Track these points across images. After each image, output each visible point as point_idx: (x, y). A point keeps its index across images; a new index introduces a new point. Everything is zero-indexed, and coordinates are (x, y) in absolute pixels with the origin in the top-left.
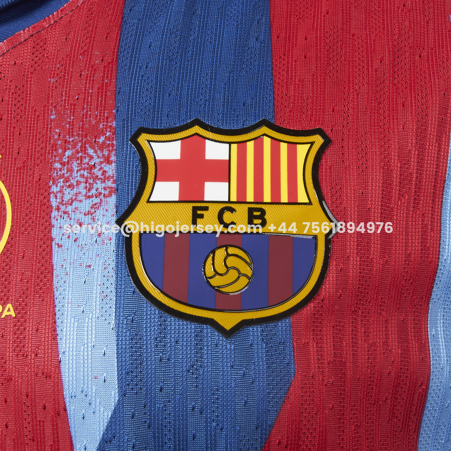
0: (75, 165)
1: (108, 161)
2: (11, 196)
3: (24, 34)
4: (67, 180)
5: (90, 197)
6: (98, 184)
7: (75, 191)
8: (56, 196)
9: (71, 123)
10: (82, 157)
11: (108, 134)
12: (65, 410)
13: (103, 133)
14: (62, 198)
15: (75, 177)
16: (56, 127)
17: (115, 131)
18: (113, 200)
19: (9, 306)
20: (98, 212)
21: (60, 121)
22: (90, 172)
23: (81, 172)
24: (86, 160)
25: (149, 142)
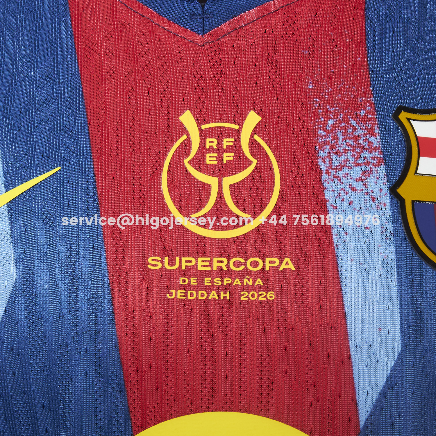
3: (274, 5)
5: (360, 165)
6: (366, 153)
7: (343, 158)
8: (324, 161)
9: (330, 94)
10: (345, 128)
11: (368, 108)
12: (350, 358)
13: (363, 107)
14: (331, 163)
15: (342, 145)
16: (315, 96)
17: (374, 106)
18: (382, 169)
19: (287, 259)
20: (371, 180)
21: (318, 92)
22: (355, 142)
23: (347, 141)
24: (350, 131)
25: (409, 120)
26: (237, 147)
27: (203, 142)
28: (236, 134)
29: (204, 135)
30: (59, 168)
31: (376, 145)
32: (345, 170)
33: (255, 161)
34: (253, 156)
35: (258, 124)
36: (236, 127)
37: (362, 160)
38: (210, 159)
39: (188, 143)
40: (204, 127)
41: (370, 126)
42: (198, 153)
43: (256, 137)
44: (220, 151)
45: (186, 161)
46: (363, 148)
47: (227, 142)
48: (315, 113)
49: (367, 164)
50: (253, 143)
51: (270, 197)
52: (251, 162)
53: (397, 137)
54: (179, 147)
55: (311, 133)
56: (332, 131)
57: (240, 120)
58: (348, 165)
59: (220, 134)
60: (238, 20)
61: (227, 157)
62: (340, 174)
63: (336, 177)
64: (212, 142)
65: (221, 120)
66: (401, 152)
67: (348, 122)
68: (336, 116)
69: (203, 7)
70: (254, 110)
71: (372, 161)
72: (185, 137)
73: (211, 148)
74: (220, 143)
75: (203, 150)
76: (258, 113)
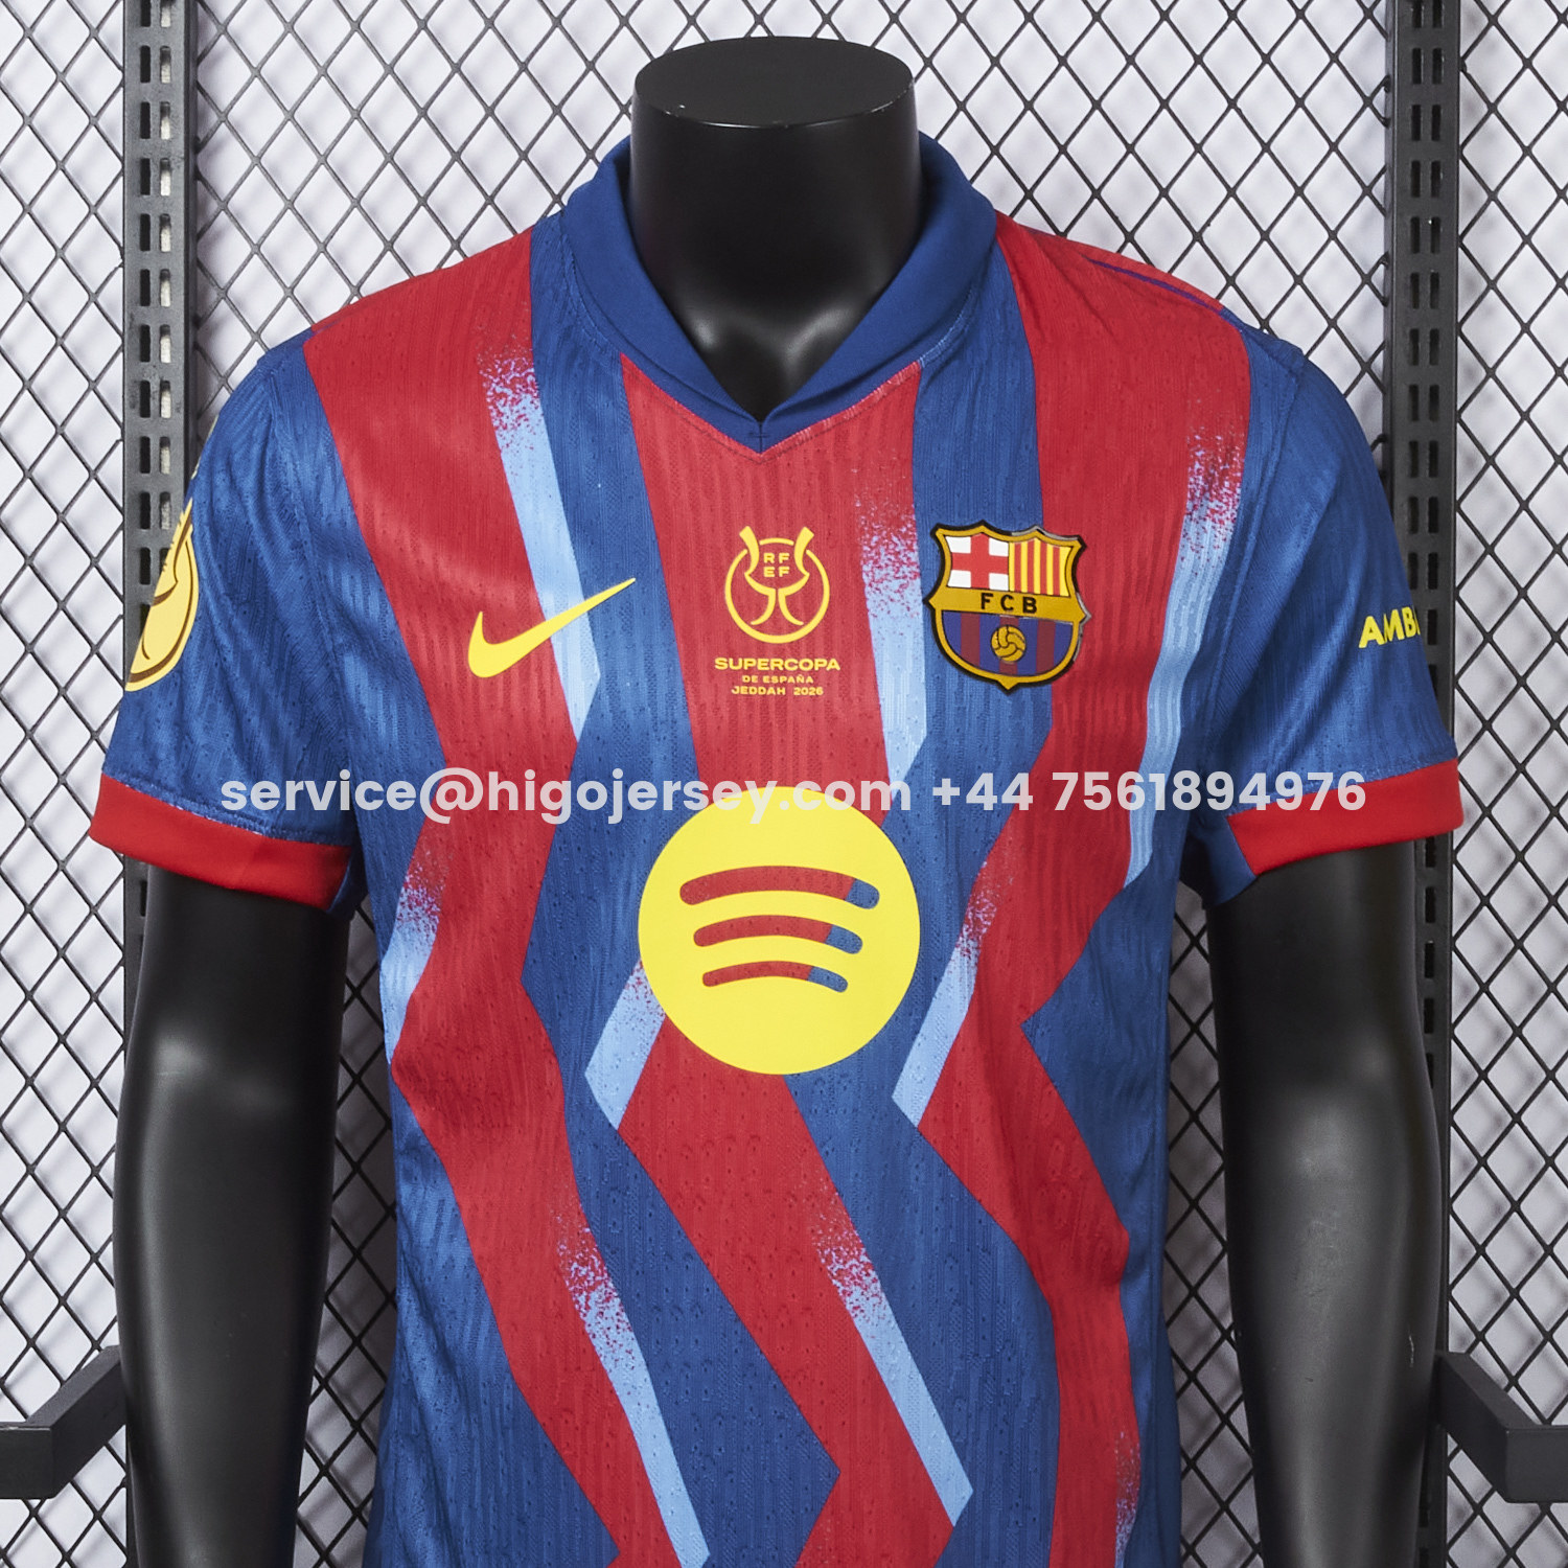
0: (882, 550)
1: (910, 548)
2: (827, 571)
3: (828, 423)
4: (876, 562)
5: (898, 578)
6: (905, 568)
7: (884, 572)
8: (868, 575)
9: (876, 512)
10: (887, 544)
11: (909, 526)
12: (883, 742)
13: (904, 524)
14: (873, 577)
15: (884, 560)
16: (862, 514)
17: (915, 524)
18: (918, 582)
19: (833, 661)
20: (907, 592)
21: (865, 509)
22: (896, 558)
23: (889, 556)
24: (891, 547)
25: (945, 536)
26: (791, 562)
27: (761, 556)
28: (791, 550)
29: (762, 549)
30: (633, 580)
31: (913, 560)
32: (885, 583)
33: (807, 575)
34: (806, 570)
35: (811, 541)
36: (791, 543)
37: (900, 574)
38: (768, 572)
39: (747, 558)
40: (762, 542)
41: (909, 542)
42: (757, 567)
43: (809, 553)
44: (777, 565)
45: (747, 574)
46: (902, 563)
47: (783, 557)
48: (862, 530)
49: (905, 577)
50: (805, 557)
51: (820, 601)
52: (802, 576)
53: (933, 552)
54: (740, 562)
55: (855, 548)
56: (875, 547)
57: (794, 536)
58: (889, 578)
59: (777, 549)
60: (794, 439)
61: (783, 571)
62: (880, 586)
63: (877, 589)
64: (769, 557)
65: (777, 536)
66: (936, 566)
67: (890, 538)
68: (880, 534)
69: (761, 426)
70: (808, 527)
71: (909, 575)
72: (745, 552)
73: (769, 564)
74: (776, 558)
75: (761, 564)
76: (811, 530)
